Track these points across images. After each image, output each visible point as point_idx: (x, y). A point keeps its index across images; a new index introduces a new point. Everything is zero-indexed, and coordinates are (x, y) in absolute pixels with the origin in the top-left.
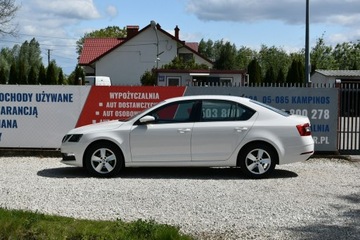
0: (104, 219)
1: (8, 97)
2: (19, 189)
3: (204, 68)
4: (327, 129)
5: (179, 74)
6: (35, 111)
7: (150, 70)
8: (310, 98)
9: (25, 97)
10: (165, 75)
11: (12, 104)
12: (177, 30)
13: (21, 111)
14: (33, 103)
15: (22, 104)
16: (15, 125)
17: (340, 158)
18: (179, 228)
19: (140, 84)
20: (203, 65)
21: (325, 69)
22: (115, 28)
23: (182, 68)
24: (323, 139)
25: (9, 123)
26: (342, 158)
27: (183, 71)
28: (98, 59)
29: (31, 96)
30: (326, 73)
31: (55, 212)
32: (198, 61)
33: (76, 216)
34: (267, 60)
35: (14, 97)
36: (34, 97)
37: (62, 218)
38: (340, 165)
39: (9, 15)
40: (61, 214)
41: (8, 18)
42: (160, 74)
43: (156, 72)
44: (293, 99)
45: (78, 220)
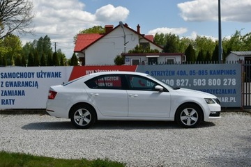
0: (75, 158)
1: (19, 75)
2: (21, 138)
3: (156, 52)
4: (235, 92)
5: (139, 57)
6: (36, 84)
7: (120, 54)
8: (222, 71)
9: (30, 75)
10: (130, 57)
11: (21, 80)
12: (138, 27)
13: (27, 84)
14: (35, 79)
15: (28, 80)
16: (23, 94)
17: (244, 112)
18: (125, 164)
19: (114, 64)
20: (156, 50)
21: (237, 51)
22: (99, 27)
23: (142, 52)
24: (231, 99)
25: (19, 92)
26: (245, 112)
27: (142, 54)
28: (86, 48)
29: (33, 74)
30: (238, 53)
31: (42, 154)
32: (153, 47)
33: (56, 157)
34: (200, 45)
35: (22, 75)
36: (35, 75)
37: (46, 158)
38: (243, 117)
39: (28, 20)
40: (46, 156)
41: (28, 23)
42: (126, 57)
43: (124, 55)
44: (211, 72)
45: (56, 159)
